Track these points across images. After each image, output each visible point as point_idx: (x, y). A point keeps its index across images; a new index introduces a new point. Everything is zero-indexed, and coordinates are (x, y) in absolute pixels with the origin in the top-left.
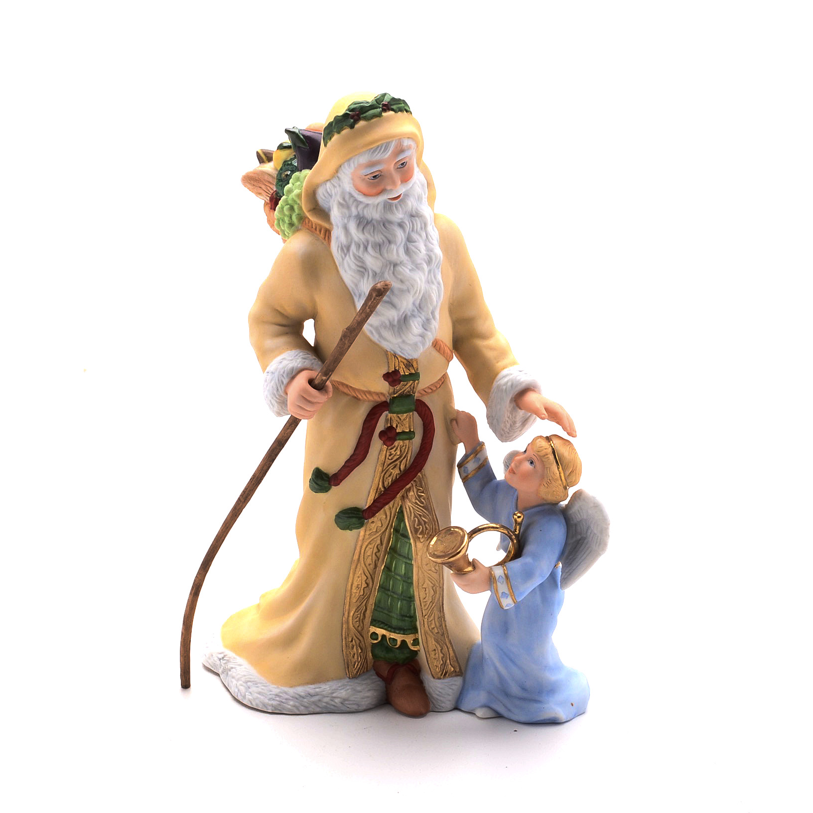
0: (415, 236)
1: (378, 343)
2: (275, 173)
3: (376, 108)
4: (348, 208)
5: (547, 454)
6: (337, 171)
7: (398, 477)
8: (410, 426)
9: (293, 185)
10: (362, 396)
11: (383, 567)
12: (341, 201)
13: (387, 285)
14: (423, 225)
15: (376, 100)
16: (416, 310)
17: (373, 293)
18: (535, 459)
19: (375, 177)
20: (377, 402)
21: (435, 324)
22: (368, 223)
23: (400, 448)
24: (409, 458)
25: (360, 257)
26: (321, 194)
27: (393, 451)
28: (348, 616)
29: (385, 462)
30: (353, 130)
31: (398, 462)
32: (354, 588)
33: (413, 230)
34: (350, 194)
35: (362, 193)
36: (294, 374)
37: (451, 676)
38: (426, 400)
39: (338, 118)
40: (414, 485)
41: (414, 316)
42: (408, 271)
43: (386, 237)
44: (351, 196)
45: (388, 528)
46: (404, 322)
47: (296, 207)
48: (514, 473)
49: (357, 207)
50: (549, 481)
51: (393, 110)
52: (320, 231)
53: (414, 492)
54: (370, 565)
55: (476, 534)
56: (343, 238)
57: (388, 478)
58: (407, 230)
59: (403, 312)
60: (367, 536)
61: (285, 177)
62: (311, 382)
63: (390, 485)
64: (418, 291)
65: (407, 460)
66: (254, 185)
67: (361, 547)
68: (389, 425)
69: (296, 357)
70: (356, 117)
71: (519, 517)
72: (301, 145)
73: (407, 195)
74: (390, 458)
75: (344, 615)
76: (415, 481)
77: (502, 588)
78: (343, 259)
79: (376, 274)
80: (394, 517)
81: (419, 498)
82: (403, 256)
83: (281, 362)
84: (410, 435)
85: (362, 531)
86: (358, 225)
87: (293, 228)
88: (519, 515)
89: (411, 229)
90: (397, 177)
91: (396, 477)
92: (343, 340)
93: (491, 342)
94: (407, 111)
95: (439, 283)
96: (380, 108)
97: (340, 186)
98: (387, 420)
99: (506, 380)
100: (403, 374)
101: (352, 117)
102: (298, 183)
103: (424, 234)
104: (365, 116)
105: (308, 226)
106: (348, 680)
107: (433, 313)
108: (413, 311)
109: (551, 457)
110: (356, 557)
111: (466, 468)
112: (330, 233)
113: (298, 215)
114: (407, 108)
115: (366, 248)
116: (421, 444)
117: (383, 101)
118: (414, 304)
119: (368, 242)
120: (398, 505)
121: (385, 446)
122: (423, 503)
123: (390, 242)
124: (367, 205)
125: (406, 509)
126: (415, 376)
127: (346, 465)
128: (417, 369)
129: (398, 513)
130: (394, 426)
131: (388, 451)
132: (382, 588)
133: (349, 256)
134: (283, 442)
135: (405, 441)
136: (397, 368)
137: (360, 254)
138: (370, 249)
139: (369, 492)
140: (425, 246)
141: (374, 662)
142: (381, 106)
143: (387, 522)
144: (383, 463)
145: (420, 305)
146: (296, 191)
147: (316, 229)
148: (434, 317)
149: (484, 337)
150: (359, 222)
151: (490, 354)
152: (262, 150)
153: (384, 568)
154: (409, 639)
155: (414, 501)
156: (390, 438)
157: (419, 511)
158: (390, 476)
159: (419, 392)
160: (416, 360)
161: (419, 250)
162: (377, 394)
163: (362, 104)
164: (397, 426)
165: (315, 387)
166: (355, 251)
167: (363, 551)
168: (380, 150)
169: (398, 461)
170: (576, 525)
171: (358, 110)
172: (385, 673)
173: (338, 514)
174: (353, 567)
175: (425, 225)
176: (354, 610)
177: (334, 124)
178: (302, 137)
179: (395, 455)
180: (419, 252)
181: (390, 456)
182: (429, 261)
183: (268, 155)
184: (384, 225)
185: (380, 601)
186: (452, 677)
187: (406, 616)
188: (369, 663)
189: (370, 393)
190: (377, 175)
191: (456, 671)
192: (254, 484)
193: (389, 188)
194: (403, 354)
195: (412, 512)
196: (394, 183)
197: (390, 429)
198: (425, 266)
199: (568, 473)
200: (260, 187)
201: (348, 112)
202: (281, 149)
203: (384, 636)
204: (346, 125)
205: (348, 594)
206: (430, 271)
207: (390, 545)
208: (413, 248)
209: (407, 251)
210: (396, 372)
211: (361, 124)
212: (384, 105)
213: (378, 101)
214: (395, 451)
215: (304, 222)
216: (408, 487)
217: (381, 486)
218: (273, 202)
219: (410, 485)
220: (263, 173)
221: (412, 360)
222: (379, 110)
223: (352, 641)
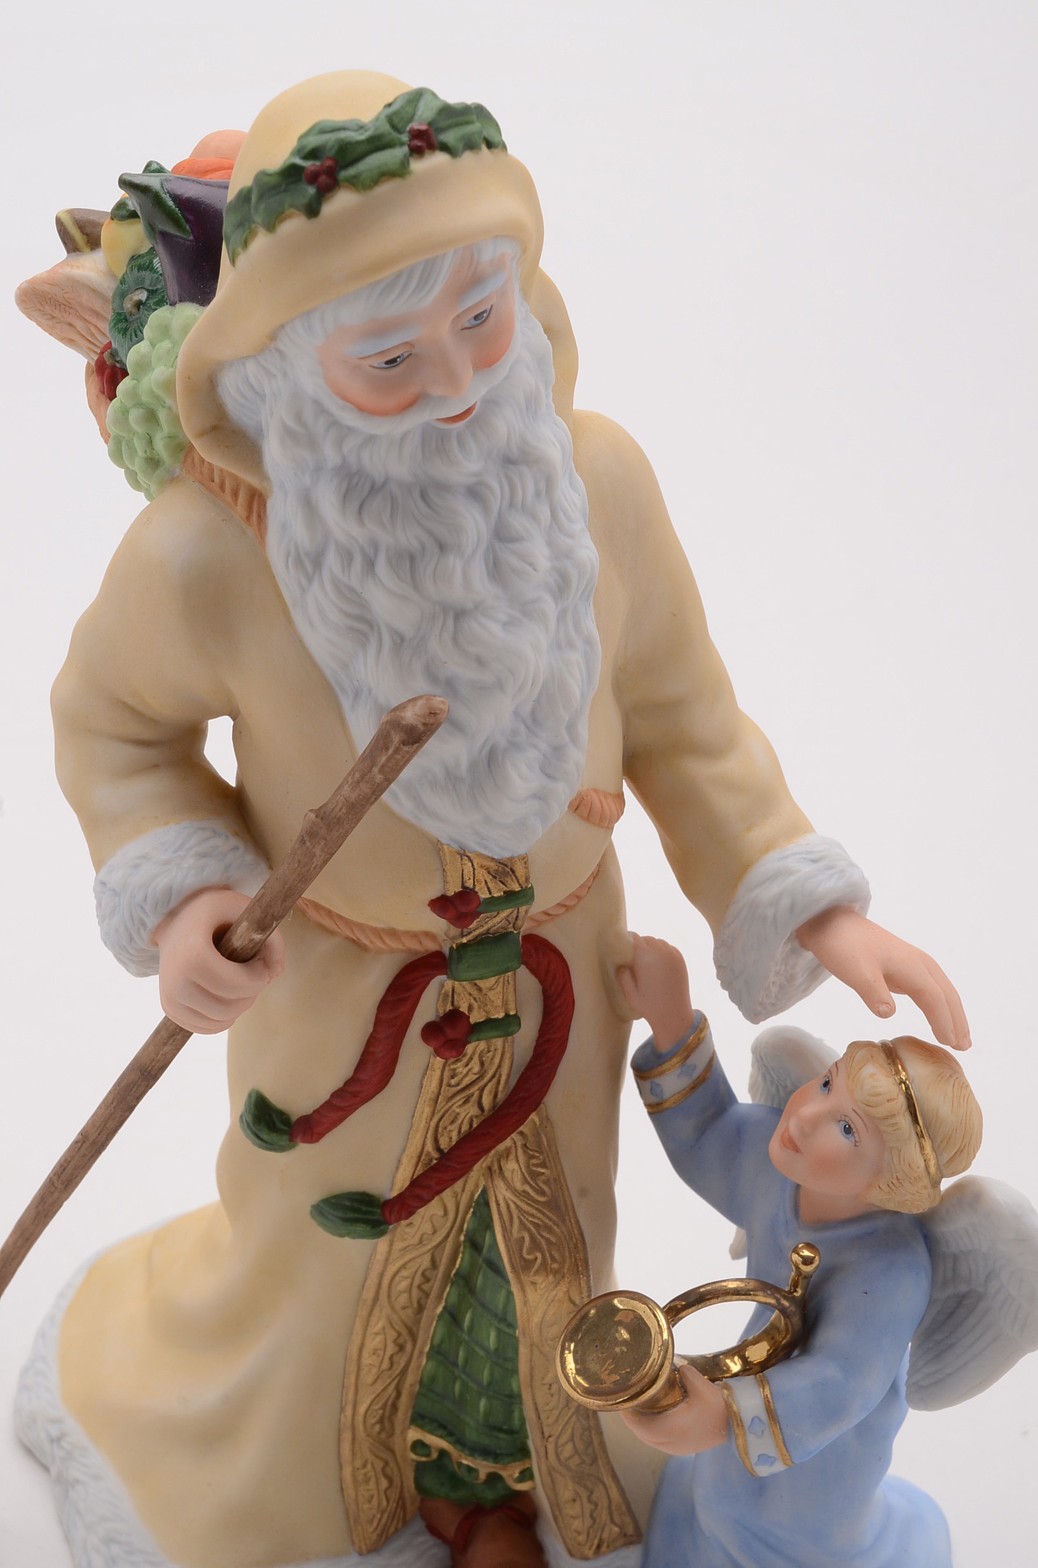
0: (518, 522)
1: (413, 820)
2: (109, 287)
3: (389, 145)
4: (312, 444)
5: (893, 1116)
6: (273, 337)
7: (475, 1125)
8: (505, 1003)
9: (153, 345)
10: (372, 942)
11: (440, 1309)
12: (292, 424)
13: (435, 714)
14: (542, 485)
15: (390, 119)
16: (523, 729)
17: (393, 732)
18: (857, 1124)
19: (392, 362)
20: (416, 952)
21: (576, 756)
22: (375, 489)
23: (481, 1057)
24: (503, 1078)
25: (351, 589)
26: (230, 388)
27: (460, 1067)
28: (354, 1414)
29: (439, 1094)
30: (315, 222)
31: (474, 1089)
32: (365, 1354)
33: (512, 505)
34: (317, 403)
35: (353, 404)
36: (173, 904)
37: (613, 1547)
38: (552, 933)
39: (267, 179)
40: (519, 1144)
41: (515, 746)
42: (496, 629)
43: (431, 533)
44: (321, 410)
45: (452, 1235)
46: (489, 765)
47: (162, 415)
48: (796, 1150)
49: (339, 443)
50: (895, 1181)
51: (445, 148)
52: (235, 494)
53: (518, 1161)
54: (404, 1308)
55: (690, 1310)
56: (300, 532)
57: (449, 1128)
58: (495, 505)
59: (486, 741)
60: (395, 1254)
61: (134, 310)
62: (220, 937)
63: (454, 1143)
64: (531, 681)
65: (499, 1082)
66: (53, 317)
67: (382, 1275)
68: (449, 1007)
69: (180, 853)
70: (323, 179)
71: (807, 1261)
72: (171, 229)
73: (492, 402)
74: (453, 1082)
75: (342, 1409)
76: (521, 1133)
77: (760, 1444)
78: (303, 591)
79: (402, 639)
80: (466, 1213)
81: (535, 1181)
82: (482, 586)
83: (136, 866)
84: (508, 1024)
85: (382, 1244)
86: (345, 497)
87: (158, 472)
88: (806, 1253)
89: (506, 502)
90: (461, 357)
91: (471, 1125)
92: (308, 844)
93: (730, 766)
94: (490, 145)
95: (589, 642)
96: (402, 144)
97: (285, 374)
98: (443, 997)
99: (774, 889)
100: (488, 896)
101: (313, 178)
102: (166, 344)
103: (544, 512)
104: (356, 177)
105: (201, 473)
106: (355, 1558)
107: (571, 727)
108: (515, 732)
109: (905, 1121)
110: (369, 1294)
111: (658, 1085)
112: (263, 504)
113: (170, 437)
114: (494, 138)
115: (370, 564)
116: (537, 1040)
117: (411, 119)
118: (516, 713)
119: (376, 546)
120: (477, 1186)
121: (438, 1058)
122: (543, 1193)
123: (442, 547)
124: (371, 439)
125: (498, 1205)
126: (520, 897)
127: (335, 1102)
128: (527, 879)
129: (477, 1202)
130: (464, 1009)
131: (447, 1068)
132: (438, 1353)
133: (322, 583)
134: (153, 1073)
135: (494, 1040)
136: (470, 884)
137: (354, 582)
138: (381, 567)
139: (399, 1161)
140: (550, 543)
141: (423, 1501)
142: (405, 138)
143: (449, 1225)
144: (433, 1096)
145: (533, 713)
146: (159, 373)
147: (222, 487)
148: (574, 740)
149: (711, 751)
150: (347, 491)
151: (727, 805)
152: (71, 212)
153: (442, 1312)
154: (510, 1473)
155: (518, 1185)
156: (451, 1040)
157: (532, 1215)
158: (453, 1122)
159: (532, 919)
160: (524, 859)
161: (531, 565)
162: (414, 935)
163: (343, 135)
164: (470, 1008)
165: (232, 955)
166: (337, 570)
167: (386, 1282)
168: (406, 285)
169: (476, 1087)
170: (956, 1258)
171: (332, 153)
172: (451, 1531)
173: (318, 1205)
174: (364, 1313)
175: (550, 483)
176: (368, 1401)
177: (254, 198)
178: (171, 203)
179: (467, 1074)
180: (530, 569)
181: (452, 1077)
182: (561, 586)
183: (88, 230)
184: (424, 495)
185: (433, 1379)
186: (615, 1549)
187: (500, 1430)
188: (408, 1505)
189: (393, 933)
190: (399, 357)
191: (625, 1535)
192: (85, 1155)
193: (436, 391)
194: (486, 848)
195: (515, 1216)
196: (452, 379)
197: (454, 1017)
198: (550, 607)
199: (946, 1157)
200: (70, 325)
201: (298, 161)
202: (123, 218)
203: (443, 1453)
204: (291, 206)
205: (352, 1368)
206: (562, 616)
207: (457, 1266)
208: (515, 562)
209: (496, 570)
210: (467, 894)
211: (342, 201)
212: (417, 135)
213: (396, 120)
214: (467, 1065)
215: (189, 461)
216: (501, 1147)
217: (429, 1147)
218: (105, 378)
219: (508, 1142)
220: (76, 284)
221: (511, 859)
222: (400, 152)
223: (364, 1466)
